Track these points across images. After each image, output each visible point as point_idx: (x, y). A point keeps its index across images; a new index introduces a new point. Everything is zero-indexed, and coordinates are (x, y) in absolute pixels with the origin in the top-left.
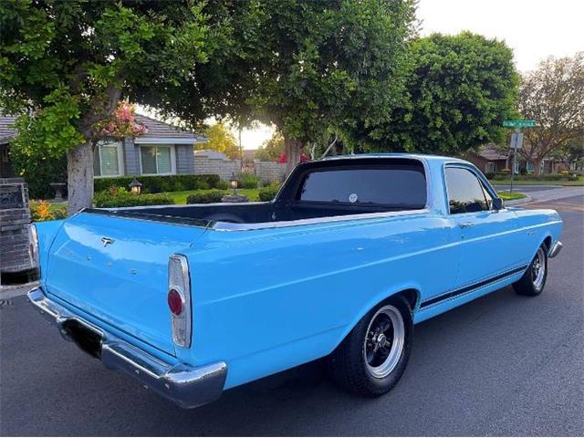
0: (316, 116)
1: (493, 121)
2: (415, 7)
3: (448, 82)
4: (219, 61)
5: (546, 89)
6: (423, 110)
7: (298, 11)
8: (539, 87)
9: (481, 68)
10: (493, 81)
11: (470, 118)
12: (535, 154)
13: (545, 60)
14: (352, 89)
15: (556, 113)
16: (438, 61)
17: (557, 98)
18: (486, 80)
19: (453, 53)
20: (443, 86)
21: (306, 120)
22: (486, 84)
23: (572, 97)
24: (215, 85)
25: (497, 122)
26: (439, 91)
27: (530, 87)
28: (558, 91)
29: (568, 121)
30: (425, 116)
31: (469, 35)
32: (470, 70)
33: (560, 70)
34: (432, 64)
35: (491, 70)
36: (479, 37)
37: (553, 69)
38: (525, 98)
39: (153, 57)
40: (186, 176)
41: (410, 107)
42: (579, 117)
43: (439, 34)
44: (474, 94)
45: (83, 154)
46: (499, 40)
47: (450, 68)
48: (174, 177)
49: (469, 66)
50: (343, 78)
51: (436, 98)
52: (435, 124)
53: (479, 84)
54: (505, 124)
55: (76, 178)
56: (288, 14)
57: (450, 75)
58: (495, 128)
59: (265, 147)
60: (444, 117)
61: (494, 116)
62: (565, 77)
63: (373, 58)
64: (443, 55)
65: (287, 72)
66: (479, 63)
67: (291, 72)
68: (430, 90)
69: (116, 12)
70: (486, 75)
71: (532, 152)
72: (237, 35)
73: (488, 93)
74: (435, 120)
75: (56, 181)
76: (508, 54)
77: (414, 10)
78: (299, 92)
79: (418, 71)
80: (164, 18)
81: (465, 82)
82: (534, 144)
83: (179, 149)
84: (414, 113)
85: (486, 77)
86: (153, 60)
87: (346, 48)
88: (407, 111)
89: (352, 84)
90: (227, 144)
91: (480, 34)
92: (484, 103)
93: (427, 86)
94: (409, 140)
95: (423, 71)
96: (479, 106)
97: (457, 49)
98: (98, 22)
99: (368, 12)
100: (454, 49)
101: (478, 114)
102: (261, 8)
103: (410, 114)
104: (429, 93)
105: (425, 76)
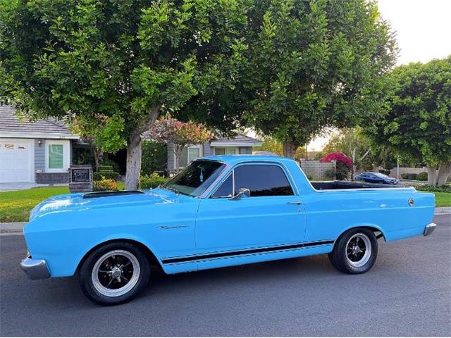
14: (324, 106)
30: (441, 125)
50: (315, 98)
55: (130, 166)
83: (242, 150)
87: (314, 77)
88: (423, 120)
89: (324, 103)
94: (426, 144)
103: (425, 122)
104: (443, 104)
105: (440, 91)
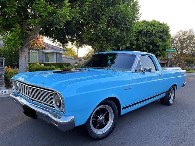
0: (105, 43)
1: (162, 49)
2: (139, 9)
3: (148, 36)
4: (74, 22)
5: (179, 40)
6: (140, 45)
7: (101, 7)
8: (177, 40)
9: (159, 32)
10: (163, 36)
11: (155, 48)
12: (175, 62)
13: (179, 31)
14: (118, 34)
15: (182, 48)
16: (145, 29)
17: (183, 44)
18: (160, 36)
19: (150, 26)
20: (146, 37)
21: (102, 44)
22: (161, 37)
23: (188, 44)
24: (72, 31)
25: (164, 50)
26: (145, 38)
27: (174, 40)
28: (183, 41)
29: (186, 51)
30: (140, 47)
31: (155, 21)
32: (155, 32)
33: (184, 35)
34: (143, 30)
35: (162, 33)
36: (158, 22)
37: (182, 34)
38: (172, 43)
39: (52, 18)
40: (59, 63)
41: (135, 43)
42: (190, 50)
43: (145, 20)
44: (156, 40)
45: (25, 51)
46: (165, 23)
47: (149, 31)
48: (55, 63)
49: (155, 31)
50: (115, 30)
51: (144, 41)
52: (143, 49)
53: (158, 37)
54: (166, 50)
55: (22, 59)
56: (97, 8)
57: (149, 33)
58: (163, 52)
59: (86, 56)
60: (146, 47)
61: (163, 48)
62: (186, 37)
63: (125, 24)
64: (146, 27)
65: (96, 27)
66: (158, 30)
67: (97, 27)
68: (142, 38)
69: (39, 2)
70: (160, 34)
71: (174, 61)
72: (81, 13)
73: (161, 40)
74: (143, 48)
75: (15, 63)
76: (168, 28)
77: (139, 10)
78: (100, 34)
79: (138, 32)
80: (56, 5)
81: (153, 36)
82: (175, 59)
83: (57, 54)
84: (137, 45)
85: (160, 35)
86: (52, 19)
87: (116, 20)
88: (134, 45)
89: (118, 33)
90: (73, 54)
91: (159, 21)
92: (160, 43)
93: (141, 37)
95: (140, 32)
96: (158, 44)
97: (151, 25)
98: (33, 5)
99: (124, 8)
100: (150, 25)
101: (158, 47)
102: (89, 5)
103: (135, 46)
104: (142, 39)
105: (140, 34)
